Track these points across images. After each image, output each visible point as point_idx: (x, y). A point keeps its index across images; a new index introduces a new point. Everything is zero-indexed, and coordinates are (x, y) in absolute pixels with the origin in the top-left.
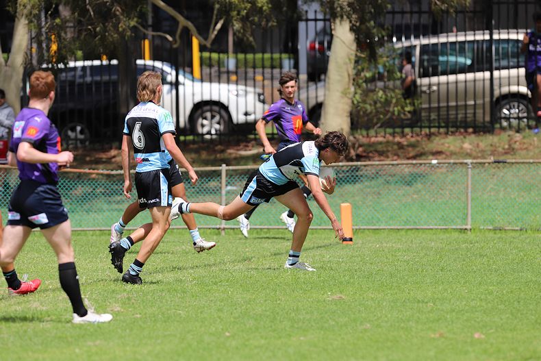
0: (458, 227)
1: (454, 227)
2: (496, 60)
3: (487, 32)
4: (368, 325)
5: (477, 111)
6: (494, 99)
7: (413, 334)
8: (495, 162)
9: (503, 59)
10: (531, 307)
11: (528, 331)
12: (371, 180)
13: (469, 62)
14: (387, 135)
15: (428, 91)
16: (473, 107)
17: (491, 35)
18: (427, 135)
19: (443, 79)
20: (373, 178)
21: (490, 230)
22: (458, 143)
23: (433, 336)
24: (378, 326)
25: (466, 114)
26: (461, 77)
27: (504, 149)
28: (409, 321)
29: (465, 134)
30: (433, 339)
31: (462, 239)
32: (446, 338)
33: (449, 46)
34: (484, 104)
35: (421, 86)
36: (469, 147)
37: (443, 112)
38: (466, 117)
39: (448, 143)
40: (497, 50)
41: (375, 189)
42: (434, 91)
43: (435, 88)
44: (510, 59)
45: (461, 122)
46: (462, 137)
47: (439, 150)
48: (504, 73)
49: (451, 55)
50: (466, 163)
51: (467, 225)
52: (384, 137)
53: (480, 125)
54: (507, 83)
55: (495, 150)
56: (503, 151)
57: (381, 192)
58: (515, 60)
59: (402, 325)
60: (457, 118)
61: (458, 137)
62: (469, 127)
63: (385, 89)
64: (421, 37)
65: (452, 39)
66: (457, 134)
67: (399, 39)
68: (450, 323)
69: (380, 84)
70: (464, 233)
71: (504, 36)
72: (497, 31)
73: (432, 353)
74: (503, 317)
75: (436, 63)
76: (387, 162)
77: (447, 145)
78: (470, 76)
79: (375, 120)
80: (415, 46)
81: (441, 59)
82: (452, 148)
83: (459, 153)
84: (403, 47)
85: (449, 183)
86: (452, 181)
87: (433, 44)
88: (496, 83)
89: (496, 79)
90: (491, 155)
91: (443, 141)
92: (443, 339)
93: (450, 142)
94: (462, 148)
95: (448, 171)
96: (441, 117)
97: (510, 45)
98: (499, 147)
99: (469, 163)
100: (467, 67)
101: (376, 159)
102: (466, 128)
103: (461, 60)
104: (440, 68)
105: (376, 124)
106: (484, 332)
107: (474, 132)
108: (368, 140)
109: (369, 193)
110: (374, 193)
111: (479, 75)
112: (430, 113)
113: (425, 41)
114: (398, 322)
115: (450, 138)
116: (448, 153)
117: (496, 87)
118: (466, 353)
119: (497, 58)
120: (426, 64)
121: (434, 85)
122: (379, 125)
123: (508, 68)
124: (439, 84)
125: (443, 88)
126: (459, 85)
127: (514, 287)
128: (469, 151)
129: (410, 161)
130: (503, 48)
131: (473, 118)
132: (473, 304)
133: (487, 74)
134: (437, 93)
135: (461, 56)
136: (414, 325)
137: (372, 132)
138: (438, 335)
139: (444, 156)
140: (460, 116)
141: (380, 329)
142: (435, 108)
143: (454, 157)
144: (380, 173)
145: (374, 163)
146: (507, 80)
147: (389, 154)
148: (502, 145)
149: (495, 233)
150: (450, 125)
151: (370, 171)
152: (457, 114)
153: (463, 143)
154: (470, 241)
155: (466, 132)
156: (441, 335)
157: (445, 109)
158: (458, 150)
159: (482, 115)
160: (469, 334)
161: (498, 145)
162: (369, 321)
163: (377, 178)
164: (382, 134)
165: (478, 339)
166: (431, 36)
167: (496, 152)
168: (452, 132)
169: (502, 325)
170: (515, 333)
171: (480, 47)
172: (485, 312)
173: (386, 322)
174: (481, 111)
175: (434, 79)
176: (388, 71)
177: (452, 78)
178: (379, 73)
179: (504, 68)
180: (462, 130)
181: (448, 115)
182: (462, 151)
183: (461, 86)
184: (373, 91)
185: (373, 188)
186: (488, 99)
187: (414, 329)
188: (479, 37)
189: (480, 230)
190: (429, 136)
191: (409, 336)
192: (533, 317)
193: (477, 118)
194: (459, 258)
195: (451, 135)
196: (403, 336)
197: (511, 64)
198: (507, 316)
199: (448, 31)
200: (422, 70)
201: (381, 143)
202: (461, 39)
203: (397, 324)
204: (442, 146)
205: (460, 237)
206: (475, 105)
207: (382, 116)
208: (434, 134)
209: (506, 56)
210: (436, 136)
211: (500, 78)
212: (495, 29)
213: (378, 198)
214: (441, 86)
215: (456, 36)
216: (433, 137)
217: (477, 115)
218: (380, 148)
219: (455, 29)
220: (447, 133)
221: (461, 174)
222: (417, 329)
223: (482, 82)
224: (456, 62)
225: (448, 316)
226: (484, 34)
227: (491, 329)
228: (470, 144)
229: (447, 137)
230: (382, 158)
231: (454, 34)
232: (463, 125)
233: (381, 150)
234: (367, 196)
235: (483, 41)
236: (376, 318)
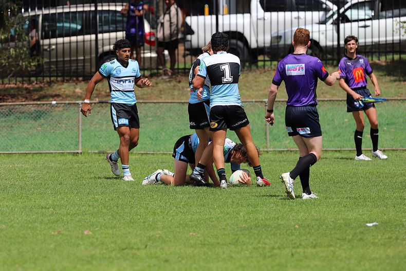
0: (72, 151)
1: (69, 151)
2: (99, 26)
3: (93, 4)
4: (4, 226)
5: (86, 64)
6: (99, 55)
7: (38, 232)
8: (100, 102)
9: (105, 25)
10: (127, 210)
11: (124, 228)
12: (5, 117)
13: (79, 27)
14: (18, 83)
15: (48, 50)
16: (82, 61)
17: (96, 7)
18: (48, 82)
19: (60, 40)
20: (7, 115)
21: (96, 153)
22: (71, 89)
23: (53, 233)
24: (12, 226)
25: (77, 66)
26: (74, 39)
27: (106, 92)
28: (34, 222)
29: (76, 81)
30: (54, 235)
31: (75, 160)
32: (63, 235)
33: (64, 15)
34: (91, 59)
35: (43, 45)
36: (80, 91)
37: (61, 65)
38: (77, 69)
39: (64, 88)
40: (100, 18)
41: (9, 123)
42: (53, 49)
43: (54, 47)
44: (111, 26)
45: (74, 72)
46: (74, 84)
47: (58, 93)
48: (106, 35)
49: (66, 22)
50: (78, 104)
51: (78, 149)
52: (16, 84)
53: (88, 75)
54: (108, 44)
55: (99, 94)
56: (105, 94)
57: (13, 126)
58: (114, 26)
59: (30, 225)
60: (71, 69)
61: (71, 84)
62: (80, 76)
63: (15, 48)
64: (43, 9)
65: (67, 10)
66: (71, 81)
67: (26, 10)
68: (66, 223)
69: (12, 44)
70: (76, 155)
71: (106, 8)
72: (100, 4)
73: (52, 246)
74: (106, 218)
75: (55, 28)
76: (18, 103)
77: (63, 90)
78: (80, 38)
79: (8, 72)
80: (39, 15)
81: (58, 25)
82: (67, 92)
83: (72, 95)
84: (29, 16)
85: (65, 119)
86: (67, 117)
87: (52, 14)
88: (100, 43)
89: (100, 40)
90: (96, 97)
91: (60, 87)
92: (61, 236)
93: (66, 88)
94: (74, 92)
95: (64, 109)
96: (59, 69)
97: (111, 14)
98: (102, 91)
99: (80, 104)
100: (78, 31)
101: (10, 100)
102: (77, 77)
103: (73, 26)
104: (57, 32)
105: (9, 74)
106: (91, 230)
107: (84, 80)
108: (3, 86)
109: (4, 127)
110: (8, 126)
111: (87, 37)
112: (50, 65)
113: (46, 12)
114: (26, 223)
115: (66, 85)
116: (64, 96)
117: (100, 46)
118: (78, 245)
119: (101, 24)
120: (47, 28)
121: (53, 45)
122: (11, 75)
123: (109, 32)
124: (57, 44)
125: (60, 47)
126: (72, 44)
127: (114, 196)
128: (79, 94)
129: (35, 102)
130: (105, 17)
131: (83, 70)
132: (83, 209)
133: (93, 36)
134: (55, 51)
135: (73, 23)
136: (38, 225)
137: (6, 80)
138: (56, 233)
139: (61, 98)
140: (73, 68)
141: (13, 229)
142: (54, 62)
143: (69, 99)
144: (12, 111)
145: (8, 103)
146: (108, 41)
147: (19, 97)
148: (104, 90)
149: (100, 156)
150: (66, 74)
151: (5, 109)
152: (71, 67)
153: (75, 88)
154: (81, 162)
155: (78, 80)
156: (59, 233)
157: (62, 63)
158: (71, 93)
159: (89, 67)
160: (81, 232)
161: (101, 90)
162: (5, 223)
163: (10, 115)
164: (14, 82)
165: (87, 235)
166: (50, 8)
167: (100, 95)
168: (67, 80)
169: (105, 224)
170: (115, 230)
171: (88, 16)
172: (92, 215)
173: (17, 223)
174: (89, 64)
175: (53, 41)
176: (18, 35)
177: (67, 39)
178: (11, 35)
179: (106, 32)
180: (75, 79)
181: (64, 67)
182: (74, 94)
183: (73, 45)
184: (6, 49)
185: (7, 122)
186: (94, 55)
187: (39, 229)
188: (87, 9)
189: (89, 153)
190: (50, 83)
191: (35, 234)
192: (128, 218)
193: (86, 70)
194: (72, 174)
195: (66, 83)
196: (31, 234)
197: (111, 29)
198: (109, 217)
199: (63, 4)
200: (44, 33)
201: (13, 88)
202: (73, 10)
203: (26, 225)
204: (60, 91)
205: (73, 158)
206: (84, 59)
207: (13, 69)
208: (53, 81)
209: (107, 23)
210: (55, 83)
211: (103, 39)
212: (99, 3)
213: (11, 130)
214: (58, 46)
215: (70, 7)
216: (53, 84)
217: (86, 67)
218: (12, 92)
219: (68, 3)
220: (63, 81)
221: (74, 112)
222: (41, 228)
223: (89, 42)
224: (70, 27)
225: (65, 218)
226: (90, 6)
227: (97, 227)
228: (81, 89)
229: (63, 84)
230: (14, 100)
231: (68, 6)
232: (75, 75)
233: (13, 93)
234: (3, 128)
235: (90, 11)
236: (10, 220)
